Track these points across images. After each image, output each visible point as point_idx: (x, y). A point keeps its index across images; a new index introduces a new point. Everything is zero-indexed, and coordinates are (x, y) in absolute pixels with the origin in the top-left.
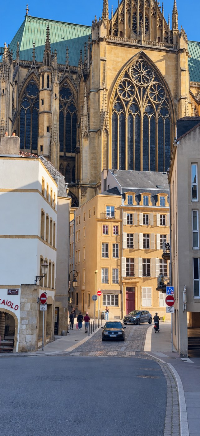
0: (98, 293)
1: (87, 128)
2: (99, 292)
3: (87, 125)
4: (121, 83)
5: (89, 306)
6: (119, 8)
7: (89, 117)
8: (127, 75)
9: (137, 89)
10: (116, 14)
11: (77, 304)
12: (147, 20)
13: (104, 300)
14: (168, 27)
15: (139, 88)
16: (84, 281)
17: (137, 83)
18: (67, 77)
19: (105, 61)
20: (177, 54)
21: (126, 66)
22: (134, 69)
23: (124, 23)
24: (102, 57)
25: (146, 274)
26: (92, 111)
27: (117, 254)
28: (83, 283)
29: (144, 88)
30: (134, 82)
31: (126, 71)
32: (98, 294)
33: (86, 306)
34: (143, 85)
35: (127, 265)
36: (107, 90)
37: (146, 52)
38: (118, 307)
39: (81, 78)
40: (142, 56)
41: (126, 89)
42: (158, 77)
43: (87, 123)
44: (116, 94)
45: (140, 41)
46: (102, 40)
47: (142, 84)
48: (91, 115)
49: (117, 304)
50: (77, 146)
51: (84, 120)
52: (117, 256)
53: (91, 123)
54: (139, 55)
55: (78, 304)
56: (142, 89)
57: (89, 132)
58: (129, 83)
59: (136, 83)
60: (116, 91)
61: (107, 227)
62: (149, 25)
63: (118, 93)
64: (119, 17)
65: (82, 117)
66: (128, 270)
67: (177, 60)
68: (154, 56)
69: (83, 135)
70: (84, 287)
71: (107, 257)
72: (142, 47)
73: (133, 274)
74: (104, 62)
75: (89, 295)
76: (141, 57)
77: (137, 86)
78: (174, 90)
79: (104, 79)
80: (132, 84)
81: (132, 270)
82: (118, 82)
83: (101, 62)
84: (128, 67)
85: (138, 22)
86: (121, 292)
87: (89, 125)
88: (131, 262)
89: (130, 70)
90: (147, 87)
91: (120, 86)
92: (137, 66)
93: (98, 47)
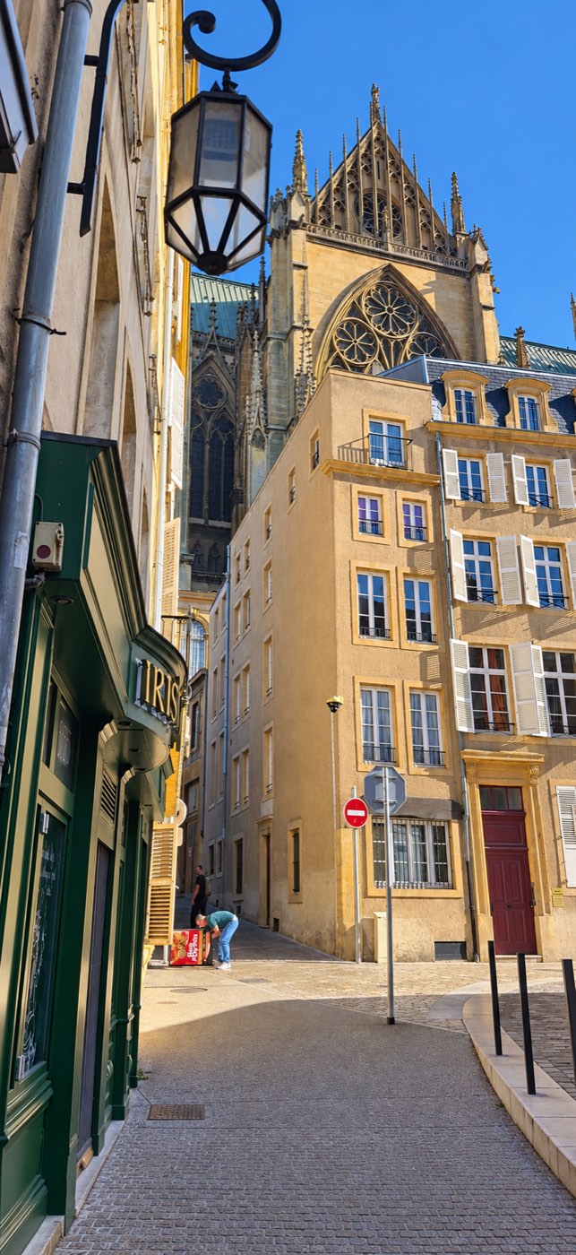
0: (351, 813)
1: (263, 422)
2: (354, 805)
3: (262, 416)
4: (342, 326)
5: (297, 889)
6: (333, 179)
7: (265, 396)
8: (355, 310)
9: (380, 343)
10: (324, 191)
11: (239, 890)
12: (396, 211)
13: (380, 851)
14: (445, 228)
15: (386, 341)
16: (269, 778)
17: (380, 332)
18: (211, 358)
19: (305, 268)
20: (469, 280)
21: (354, 289)
22: (371, 300)
23: (343, 210)
24: (297, 260)
25: (565, 722)
26: (273, 382)
27: (426, 627)
28: (266, 790)
29: (397, 344)
30: (372, 326)
31: (354, 302)
32: (350, 819)
33: (282, 891)
34: (394, 335)
35: (477, 681)
36: (311, 330)
37: (399, 267)
38: (450, 893)
39: (244, 339)
40: (388, 276)
41: (355, 342)
42: (429, 321)
43: (262, 409)
44: (332, 350)
45: (381, 244)
46: (294, 225)
47: (391, 334)
48: (272, 392)
49: (443, 876)
50: (237, 485)
51: (253, 402)
52: (428, 637)
53: (271, 410)
54: (380, 273)
55: (245, 886)
56: (392, 344)
57: (268, 430)
58: (362, 329)
59: (377, 330)
60: (332, 341)
61: (374, 504)
62: (401, 221)
63: (337, 348)
64: (333, 195)
65: (248, 397)
66: (478, 701)
67: (470, 291)
68: (418, 278)
69: (250, 438)
70: (268, 808)
71: (383, 635)
72: (388, 255)
73: (504, 724)
74: (302, 271)
75: (296, 836)
76: (387, 278)
77: (380, 336)
78: (467, 352)
79: (304, 306)
80: (369, 331)
81: (500, 702)
82: (336, 322)
83: (296, 272)
84: (358, 294)
85: (377, 212)
86: (458, 811)
87: (266, 415)
88: (491, 666)
89: (363, 303)
90: (404, 341)
91: (341, 332)
92: (377, 296)
93: (286, 245)
